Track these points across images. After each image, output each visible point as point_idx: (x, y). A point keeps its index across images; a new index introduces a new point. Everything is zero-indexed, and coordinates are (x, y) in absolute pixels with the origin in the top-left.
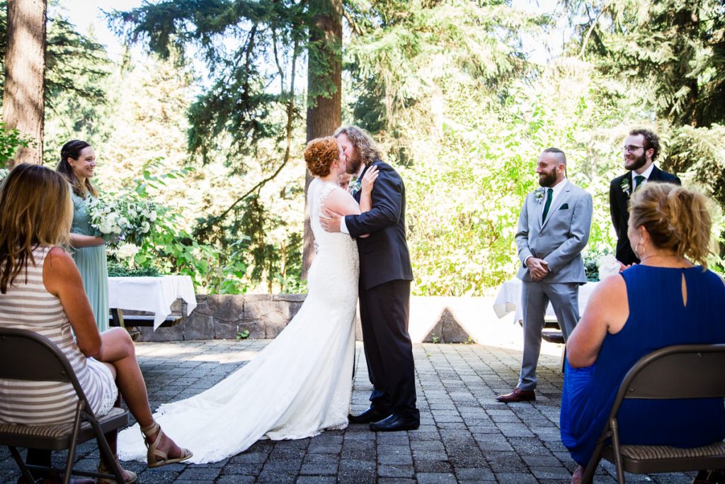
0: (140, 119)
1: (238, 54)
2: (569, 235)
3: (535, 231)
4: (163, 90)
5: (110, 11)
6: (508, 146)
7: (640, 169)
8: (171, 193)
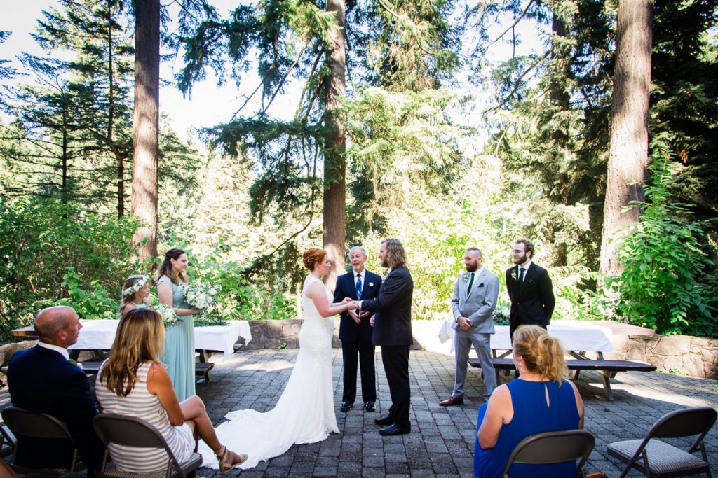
0: (219, 188)
1: (281, 154)
2: (484, 303)
3: (463, 300)
4: (234, 170)
5: (200, 128)
6: (449, 226)
7: (523, 264)
8: (240, 235)
